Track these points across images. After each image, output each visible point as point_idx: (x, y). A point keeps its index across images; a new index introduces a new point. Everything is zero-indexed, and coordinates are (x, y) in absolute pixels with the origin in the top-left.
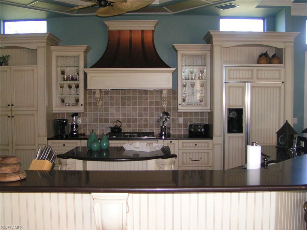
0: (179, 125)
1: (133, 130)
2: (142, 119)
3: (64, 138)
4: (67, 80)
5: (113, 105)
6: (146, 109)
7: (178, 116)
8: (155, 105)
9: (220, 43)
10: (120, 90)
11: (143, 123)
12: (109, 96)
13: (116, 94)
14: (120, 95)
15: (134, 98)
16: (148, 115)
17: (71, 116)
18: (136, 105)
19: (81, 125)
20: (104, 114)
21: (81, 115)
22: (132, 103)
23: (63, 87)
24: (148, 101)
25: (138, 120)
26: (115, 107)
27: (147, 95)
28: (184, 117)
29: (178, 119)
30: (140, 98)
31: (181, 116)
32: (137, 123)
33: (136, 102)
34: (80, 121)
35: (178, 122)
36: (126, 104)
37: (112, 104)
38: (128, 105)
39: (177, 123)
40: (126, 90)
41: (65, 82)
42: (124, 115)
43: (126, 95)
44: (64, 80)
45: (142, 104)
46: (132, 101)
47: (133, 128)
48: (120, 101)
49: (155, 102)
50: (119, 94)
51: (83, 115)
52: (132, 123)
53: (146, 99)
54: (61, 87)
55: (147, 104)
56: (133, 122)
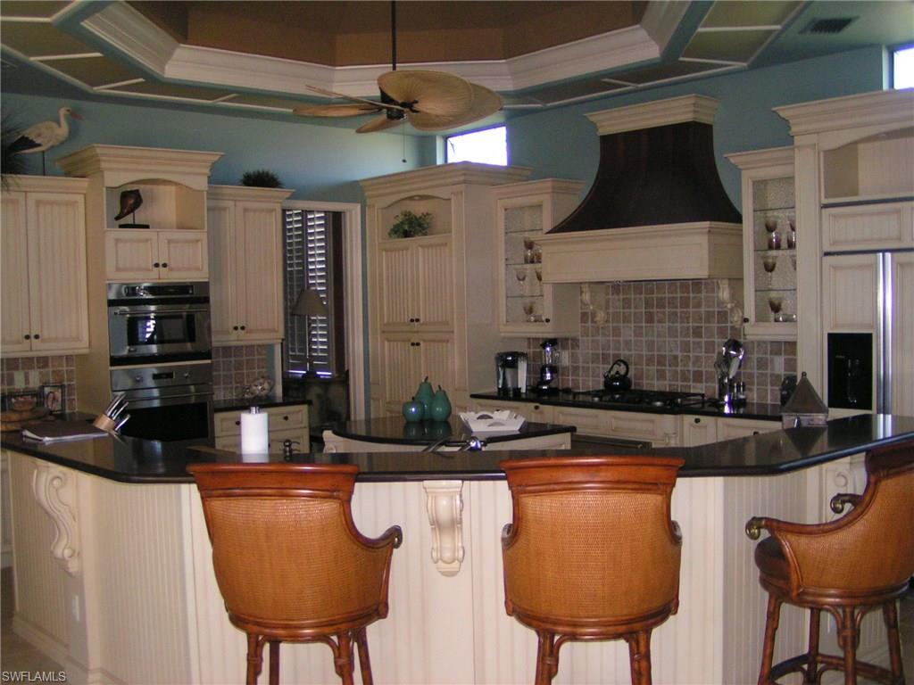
0: (774, 378)
1: (670, 386)
2: (689, 356)
3: (511, 396)
4: (532, 262)
5: (629, 322)
6: (697, 332)
7: (771, 353)
8: (718, 322)
9: (812, 139)
10: (643, 283)
11: (691, 368)
12: (621, 297)
13: (635, 294)
14: (643, 296)
15: (672, 302)
16: (701, 347)
17: (541, 345)
18: (676, 322)
19: (567, 368)
20: (611, 343)
21: (568, 344)
22: (667, 317)
23: (524, 279)
24: (703, 309)
25: (681, 360)
26: (632, 325)
27: (699, 295)
28: (787, 357)
29: (772, 360)
30: (685, 303)
31: (778, 353)
32: (679, 369)
33: (676, 314)
34: (565, 358)
35: (773, 369)
36: (656, 318)
37: (626, 320)
38: (660, 322)
39: (769, 371)
40: (655, 283)
41: (529, 266)
42: (650, 345)
43: (655, 296)
44: (526, 262)
45: (688, 318)
46: (667, 309)
47: (670, 380)
48: (643, 310)
49: (719, 312)
50: (641, 293)
51: (572, 344)
52: (668, 368)
53: (698, 305)
54: (519, 279)
55: (701, 319)
56: (670, 366)
